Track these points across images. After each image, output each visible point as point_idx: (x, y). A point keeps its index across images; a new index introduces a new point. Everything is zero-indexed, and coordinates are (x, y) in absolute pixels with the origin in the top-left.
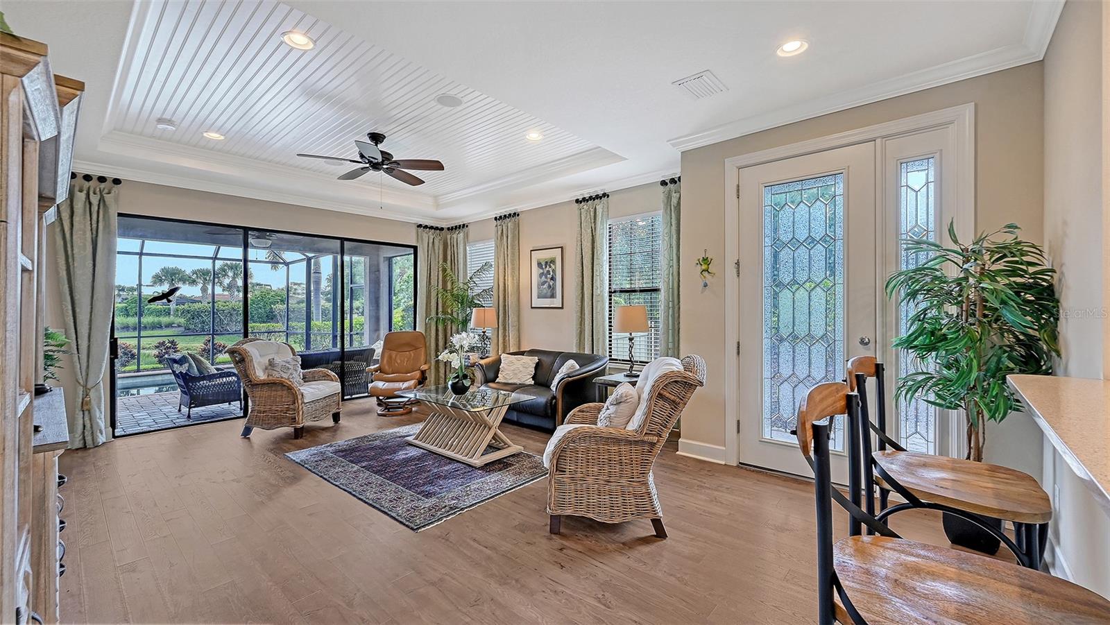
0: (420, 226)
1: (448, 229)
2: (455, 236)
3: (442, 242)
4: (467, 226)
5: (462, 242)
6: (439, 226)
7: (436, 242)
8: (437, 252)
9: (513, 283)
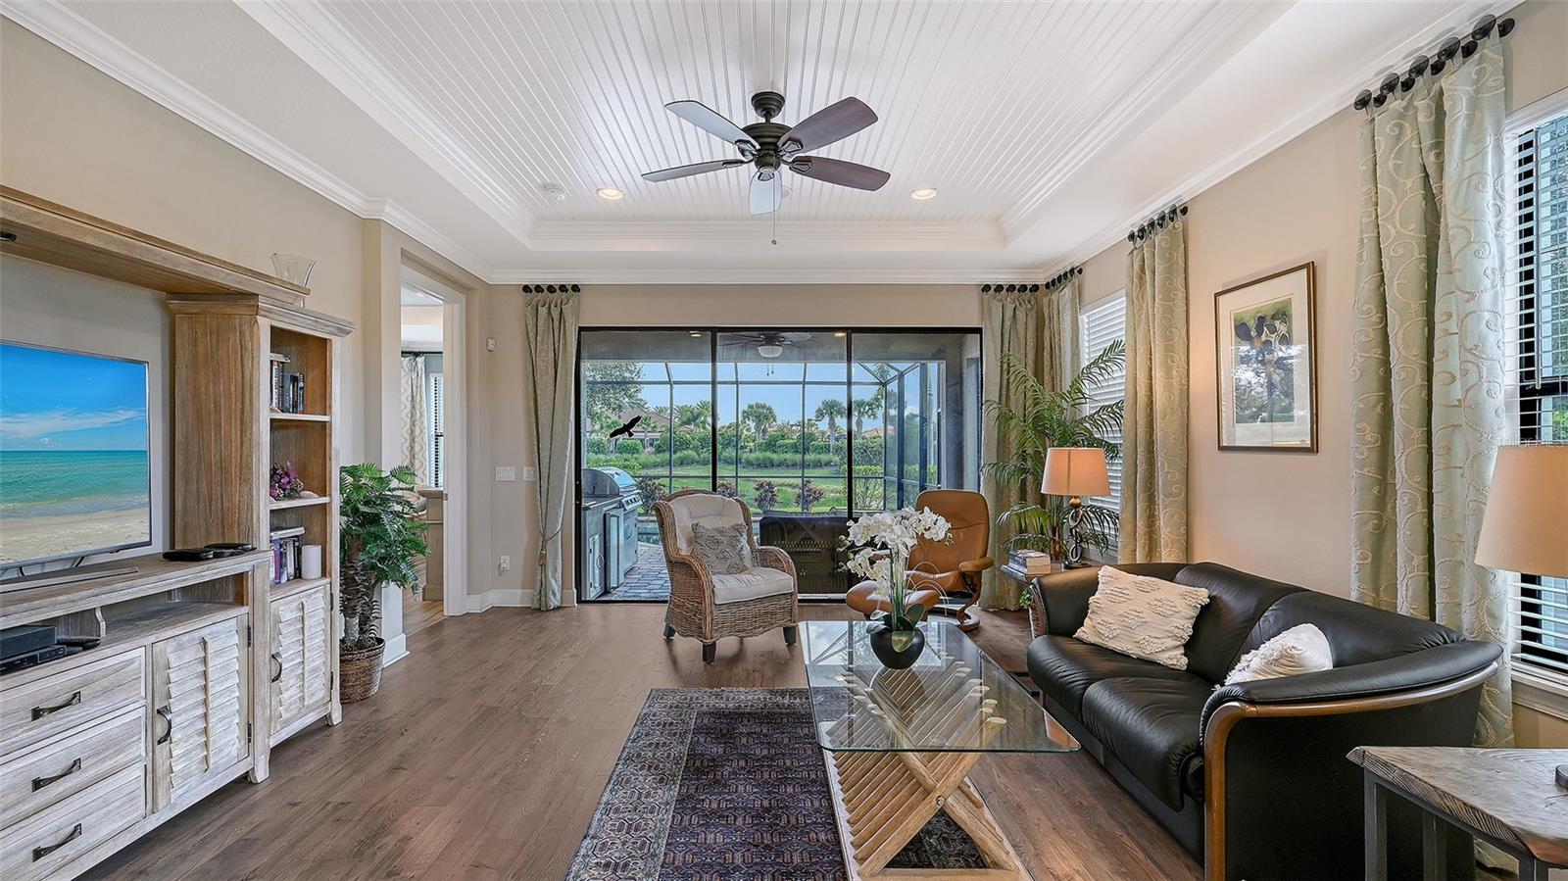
0: (986, 288)
1: (1047, 286)
2: (1054, 297)
3: (1033, 314)
4: (1080, 272)
5: (1068, 306)
6: (1029, 283)
7: (1021, 315)
8: (1022, 333)
9: (1168, 387)
